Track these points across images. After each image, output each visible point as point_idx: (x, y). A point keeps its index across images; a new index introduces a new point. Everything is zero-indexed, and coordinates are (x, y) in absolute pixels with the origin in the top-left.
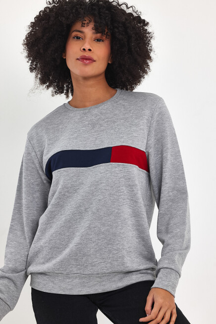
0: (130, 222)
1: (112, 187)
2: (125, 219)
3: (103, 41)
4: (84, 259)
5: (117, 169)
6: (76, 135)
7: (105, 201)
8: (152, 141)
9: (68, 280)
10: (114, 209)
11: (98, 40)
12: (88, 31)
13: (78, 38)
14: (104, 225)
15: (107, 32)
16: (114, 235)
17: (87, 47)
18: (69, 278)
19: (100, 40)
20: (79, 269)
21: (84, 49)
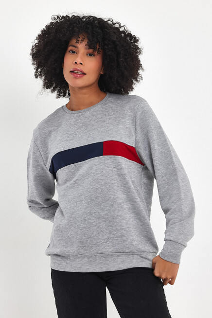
0: (126, 206)
1: (107, 176)
2: (121, 204)
3: (94, 56)
4: (88, 241)
5: (109, 161)
6: (72, 137)
7: (102, 189)
8: (140, 137)
9: (78, 260)
10: (110, 196)
11: (91, 55)
12: (82, 47)
13: (73, 52)
14: (103, 210)
15: (99, 49)
16: (113, 217)
17: (79, 60)
18: (79, 258)
19: (92, 55)
20: (86, 250)
21: (76, 63)
